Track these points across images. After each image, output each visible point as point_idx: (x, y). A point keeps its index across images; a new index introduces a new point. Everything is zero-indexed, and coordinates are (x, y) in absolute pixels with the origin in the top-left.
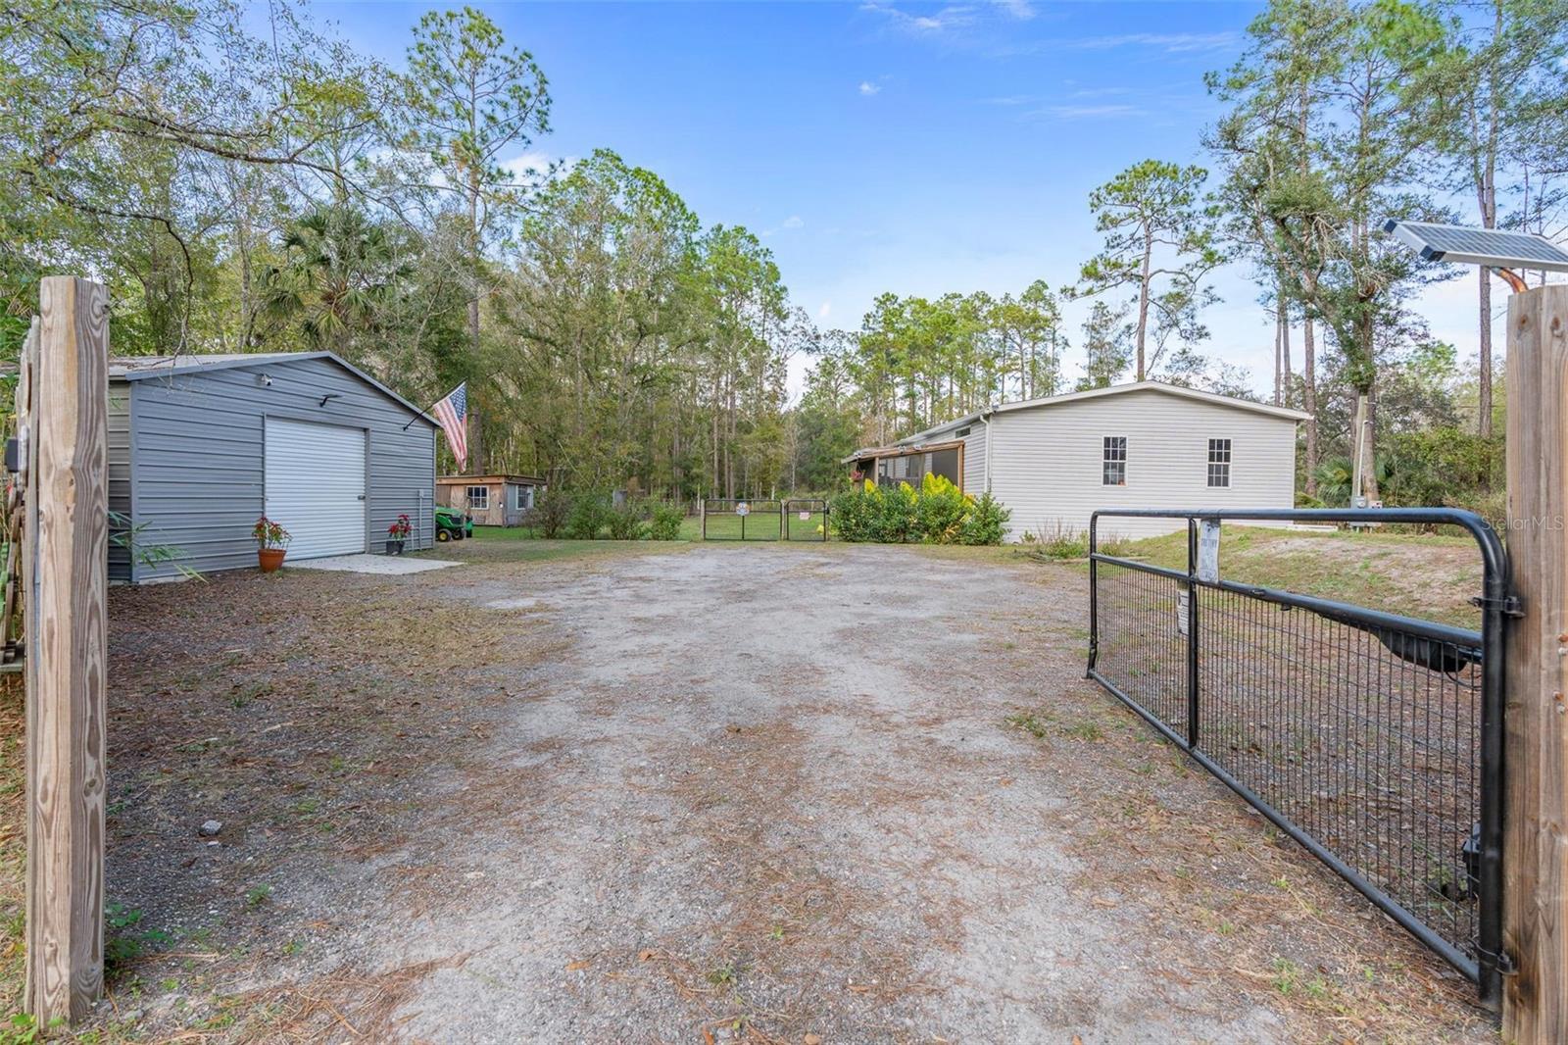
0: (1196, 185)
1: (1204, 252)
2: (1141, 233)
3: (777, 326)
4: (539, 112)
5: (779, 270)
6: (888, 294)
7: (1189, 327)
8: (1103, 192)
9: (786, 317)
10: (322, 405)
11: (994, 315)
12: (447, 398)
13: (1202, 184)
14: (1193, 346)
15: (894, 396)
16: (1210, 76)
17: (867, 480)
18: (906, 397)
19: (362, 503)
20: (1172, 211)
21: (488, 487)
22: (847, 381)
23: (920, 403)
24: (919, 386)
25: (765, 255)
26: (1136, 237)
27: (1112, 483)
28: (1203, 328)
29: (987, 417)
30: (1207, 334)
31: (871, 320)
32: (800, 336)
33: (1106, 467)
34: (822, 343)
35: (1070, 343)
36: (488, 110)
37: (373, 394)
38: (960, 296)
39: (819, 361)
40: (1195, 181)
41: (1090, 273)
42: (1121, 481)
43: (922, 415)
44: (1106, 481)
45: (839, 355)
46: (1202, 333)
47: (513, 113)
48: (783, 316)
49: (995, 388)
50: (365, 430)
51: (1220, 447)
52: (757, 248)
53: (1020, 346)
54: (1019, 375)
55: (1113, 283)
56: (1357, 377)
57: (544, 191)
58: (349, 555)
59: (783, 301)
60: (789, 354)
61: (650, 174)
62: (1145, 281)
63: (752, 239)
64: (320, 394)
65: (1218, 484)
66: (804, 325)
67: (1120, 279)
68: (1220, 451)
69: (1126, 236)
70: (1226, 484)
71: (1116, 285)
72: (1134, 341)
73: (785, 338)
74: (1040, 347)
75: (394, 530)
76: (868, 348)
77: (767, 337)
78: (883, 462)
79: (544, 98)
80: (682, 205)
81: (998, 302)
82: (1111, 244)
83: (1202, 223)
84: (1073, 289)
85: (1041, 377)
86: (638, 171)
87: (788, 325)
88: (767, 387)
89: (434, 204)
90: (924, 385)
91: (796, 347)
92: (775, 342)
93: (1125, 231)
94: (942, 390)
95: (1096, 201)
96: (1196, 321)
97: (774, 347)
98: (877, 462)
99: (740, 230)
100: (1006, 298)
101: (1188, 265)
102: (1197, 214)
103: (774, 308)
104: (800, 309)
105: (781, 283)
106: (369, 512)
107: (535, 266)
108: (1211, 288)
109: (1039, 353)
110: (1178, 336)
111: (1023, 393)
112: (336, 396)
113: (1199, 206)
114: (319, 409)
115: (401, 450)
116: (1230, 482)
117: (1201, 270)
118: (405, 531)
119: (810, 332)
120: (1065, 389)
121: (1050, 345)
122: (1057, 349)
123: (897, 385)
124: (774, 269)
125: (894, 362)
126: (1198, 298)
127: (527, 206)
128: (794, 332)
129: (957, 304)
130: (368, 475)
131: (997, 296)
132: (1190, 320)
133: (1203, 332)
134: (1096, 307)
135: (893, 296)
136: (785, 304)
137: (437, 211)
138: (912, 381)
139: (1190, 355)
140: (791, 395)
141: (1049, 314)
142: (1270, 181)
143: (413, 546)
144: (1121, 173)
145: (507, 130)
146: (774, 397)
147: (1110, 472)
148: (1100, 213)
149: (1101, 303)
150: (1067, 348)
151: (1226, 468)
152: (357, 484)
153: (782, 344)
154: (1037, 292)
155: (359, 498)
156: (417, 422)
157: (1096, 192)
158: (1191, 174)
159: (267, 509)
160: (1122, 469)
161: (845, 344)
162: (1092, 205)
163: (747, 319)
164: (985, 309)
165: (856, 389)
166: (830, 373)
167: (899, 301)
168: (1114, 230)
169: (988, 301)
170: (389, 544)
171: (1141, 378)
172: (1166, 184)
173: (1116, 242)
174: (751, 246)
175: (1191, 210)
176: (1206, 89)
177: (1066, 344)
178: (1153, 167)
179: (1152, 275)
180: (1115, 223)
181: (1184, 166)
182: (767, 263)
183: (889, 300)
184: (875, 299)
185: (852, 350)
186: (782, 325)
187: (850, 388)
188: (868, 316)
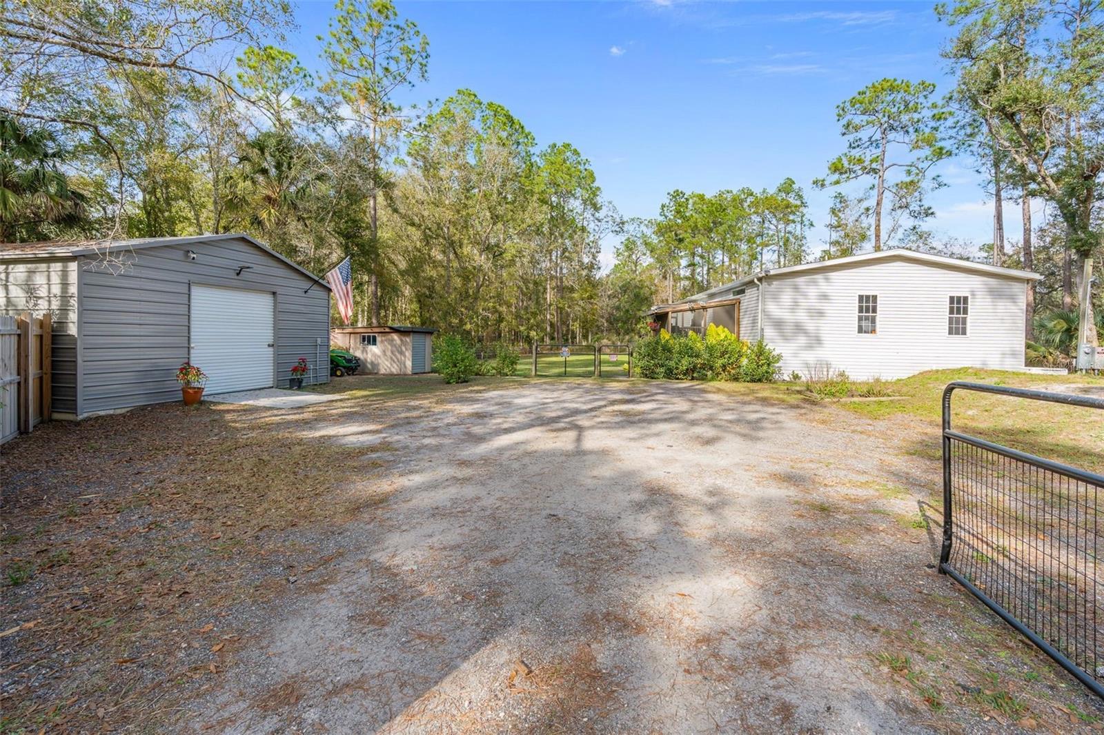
0: (926, 97)
1: (932, 149)
2: (878, 136)
3: (593, 215)
4: (421, 64)
5: (595, 175)
6: (678, 191)
7: (917, 209)
8: (848, 104)
9: (600, 208)
10: (238, 274)
11: (755, 204)
12: (336, 268)
13: (929, 96)
14: (921, 223)
15: (679, 265)
16: (940, 6)
17: (662, 329)
18: (689, 266)
19: (271, 349)
20: (905, 118)
21: (376, 335)
22: (645, 254)
23: (699, 270)
24: (698, 258)
25: (585, 164)
26: (873, 139)
27: (865, 332)
28: (930, 208)
29: (760, 279)
30: (932, 213)
31: (665, 209)
32: (611, 222)
33: (860, 319)
34: (626, 227)
35: (814, 224)
36: (385, 64)
37: (279, 266)
38: (731, 192)
39: (623, 240)
40: (925, 93)
41: (836, 168)
42: (873, 331)
43: (700, 279)
44: (860, 330)
45: (638, 235)
46: (928, 213)
47: (403, 64)
48: (596, 208)
49: (756, 259)
50: (274, 293)
51: (959, 302)
52: (579, 159)
53: (777, 227)
54: (776, 248)
55: (854, 175)
56: (1079, 244)
57: (423, 120)
58: (260, 389)
59: (598, 198)
60: (602, 236)
61: (499, 106)
62: (881, 173)
63: (576, 152)
64: (237, 265)
65: (957, 333)
66: (614, 215)
67: (860, 172)
68: (959, 306)
69: (865, 139)
70: (964, 333)
71: (856, 177)
72: (872, 220)
73: (599, 224)
74: (790, 228)
75: (295, 370)
76: (662, 230)
77: (585, 223)
78: (674, 315)
79: (424, 55)
80: (522, 127)
81: (758, 195)
82: (853, 145)
83: (930, 126)
84: (824, 180)
85: (792, 249)
86: (490, 105)
87: (601, 214)
88: (586, 260)
89: (344, 129)
90: (702, 257)
91: (607, 231)
92: (591, 227)
93: (864, 135)
94: (716, 260)
95: (841, 112)
96: (923, 203)
97: (591, 231)
98: (670, 315)
99: (567, 146)
100: (764, 192)
101: (919, 159)
102: (925, 119)
103: (591, 202)
104: (610, 203)
105: (596, 184)
106: (277, 356)
107: (418, 173)
108: (938, 176)
109: (790, 232)
110: (908, 216)
111: (779, 262)
112: (248, 268)
113: (927, 113)
114: (236, 277)
115: (303, 309)
116: (968, 331)
117: (931, 162)
118: (303, 371)
119: (618, 219)
120: (810, 258)
121: (799, 226)
122: (804, 228)
123: (681, 257)
124: (592, 175)
125: (681, 241)
126: (926, 184)
127: (411, 131)
128: (605, 220)
129: (729, 197)
130: (276, 328)
131: (757, 191)
132: (919, 203)
133: (930, 212)
134: (836, 197)
135: (682, 193)
136: (599, 200)
137: (345, 133)
138: (693, 255)
139: (919, 230)
140: (602, 264)
141: (798, 203)
142: (1001, 83)
143: (312, 381)
144: (863, 89)
145: (399, 78)
146: (591, 267)
147: (864, 323)
148: (844, 122)
149: (840, 194)
150: (812, 228)
151: (964, 320)
152: (268, 335)
153: (597, 228)
154: (788, 187)
155: (269, 345)
156: (315, 287)
157: (842, 106)
158: (921, 87)
159: (192, 355)
160: (873, 321)
161: (643, 228)
162: (839, 115)
163: (572, 211)
164: (748, 200)
165: (652, 260)
166: (631, 249)
167: (685, 196)
168: (855, 134)
169: (752, 195)
170: (292, 380)
171: (877, 248)
172: (899, 97)
173: (856, 144)
174: (574, 157)
175: (920, 116)
176: (936, 17)
177: (812, 225)
178: (889, 84)
179: (887, 168)
180: (857, 129)
181: (915, 82)
182: (586, 170)
183: (678, 195)
184: (668, 194)
185: (648, 232)
186: (597, 215)
187: (647, 260)
188: (663, 206)
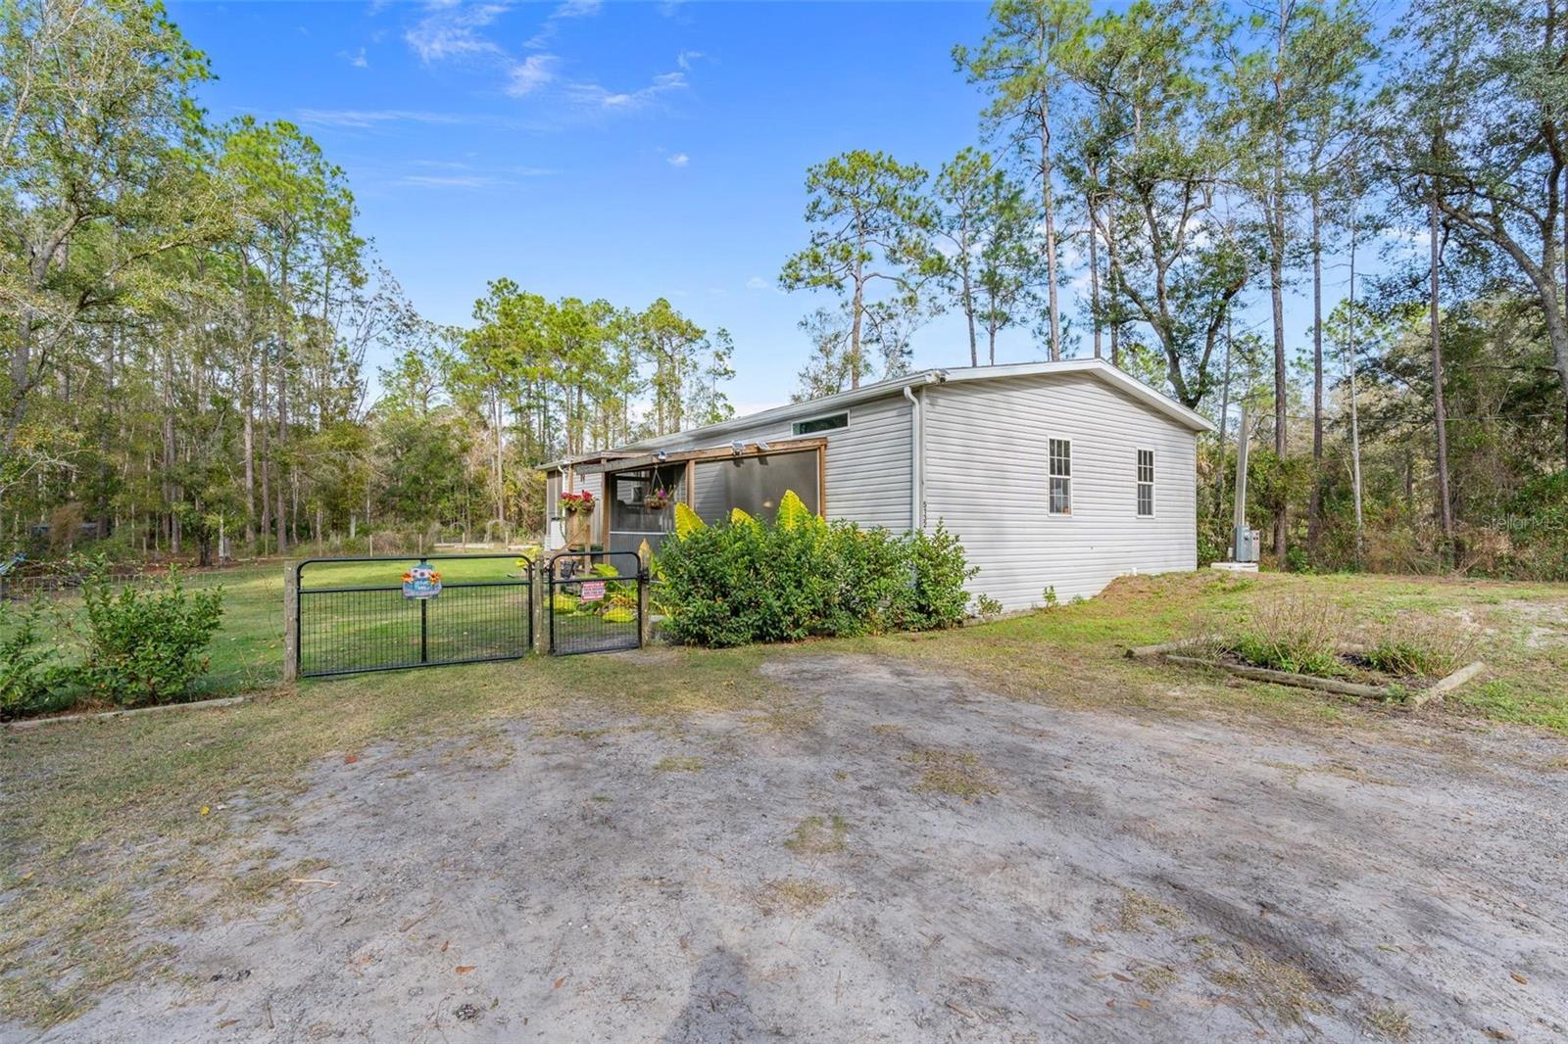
3: (349, 291)
5: (355, 202)
6: (505, 280)
9: (366, 279)
26: (842, 236)
27: (1058, 511)
31: (484, 308)
32: (386, 311)
33: (1052, 484)
38: (580, 301)
39: (400, 355)
42: (1066, 508)
44: (1052, 508)
48: (356, 278)
51: (1145, 461)
59: (360, 257)
65: (1145, 512)
66: (393, 297)
68: (1145, 466)
69: (832, 234)
70: (1150, 512)
87: (367, 292)
103: (344, 266)
116: (1153, 509)
119: (401, 307)
124: (348, 200)
128: (375, 303)
135: (512, 284)
136: (362, 264)
147: (1056, 494)
151: (1150, 490)
160: (1066, 489)
161: (436, 338)
166: (415, 374)
167: (518, 292)
173: (820, 240)
179: (866, 278)
182: (335, 187)
183: (506, 286)
184: (489, 283)
185: (445, 347)
186: (358, 292)
187: (442, 397)
188: (479, 303)
